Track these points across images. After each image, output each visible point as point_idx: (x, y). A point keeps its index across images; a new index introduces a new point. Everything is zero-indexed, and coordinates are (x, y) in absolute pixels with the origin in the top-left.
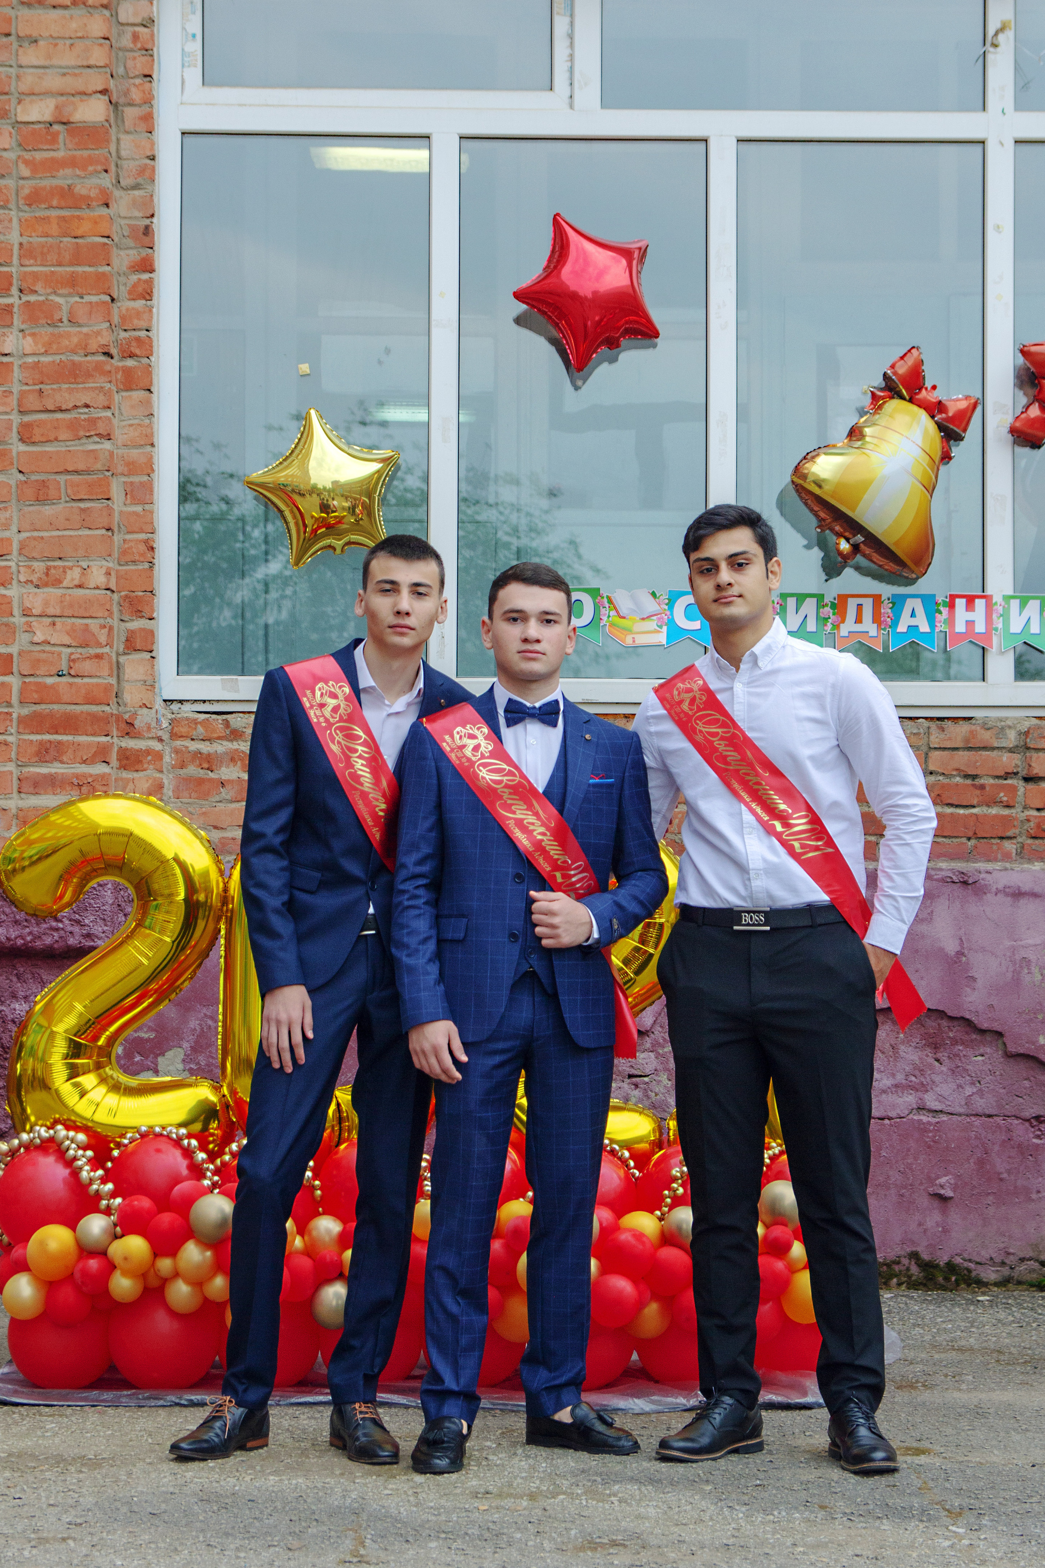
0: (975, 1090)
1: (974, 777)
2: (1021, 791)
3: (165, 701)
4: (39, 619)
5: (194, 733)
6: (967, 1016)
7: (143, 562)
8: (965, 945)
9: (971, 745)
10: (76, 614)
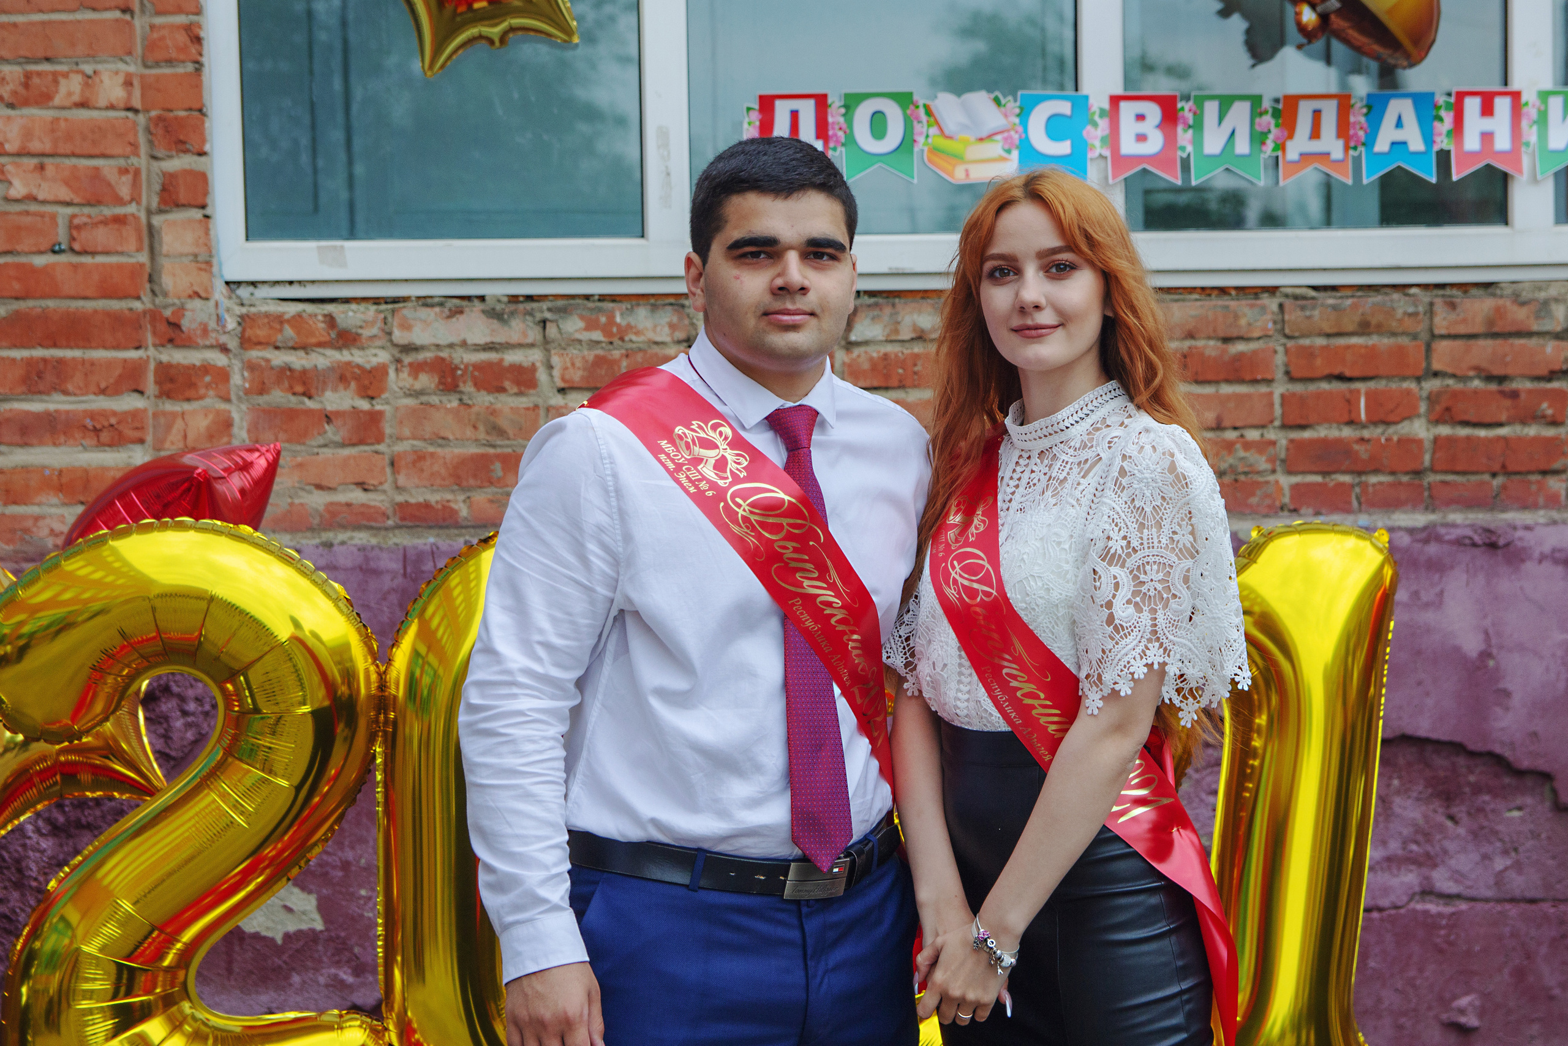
0: (1509, 862)
1: (1501, 379)
3: (227, 283)
4: (17, 160)
5: (279, 337)
6: (1498, 749)
7: (183, 62)
8: (1494, 641)
9: (1496, 329)
10: (78, 151)
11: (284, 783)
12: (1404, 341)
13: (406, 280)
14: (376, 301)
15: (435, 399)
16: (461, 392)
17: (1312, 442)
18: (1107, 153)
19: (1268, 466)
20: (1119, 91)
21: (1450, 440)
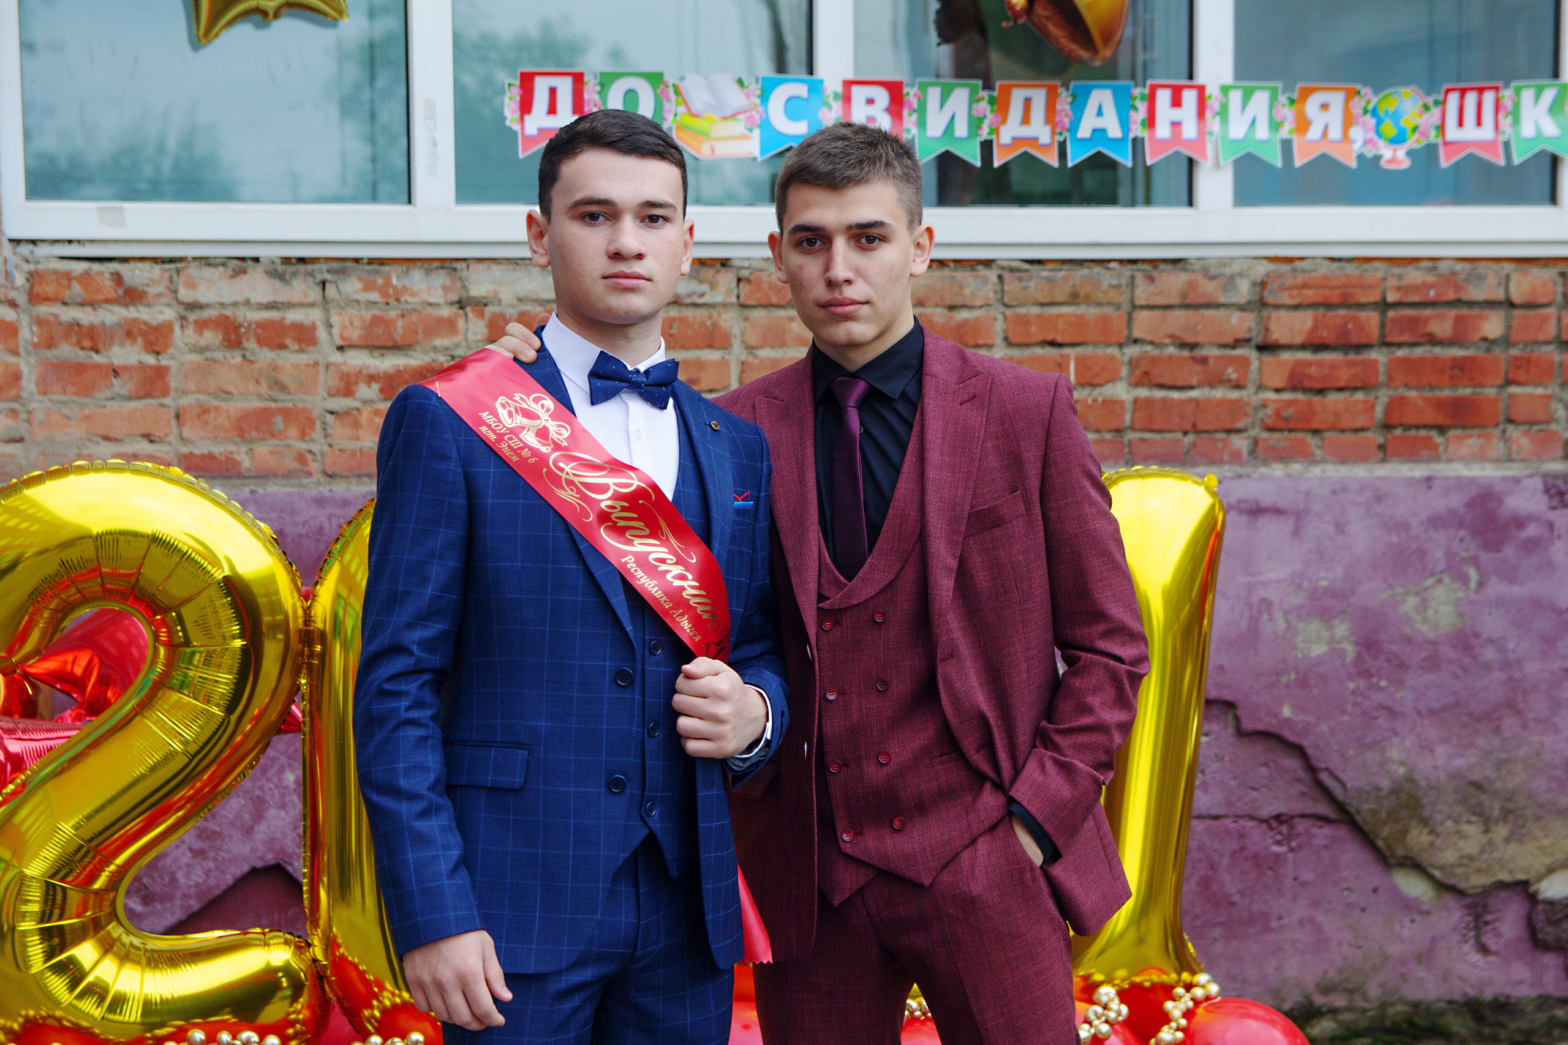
1: (1192, 346)
2: (1255, 365)
3: (11, 240)
5: (68, 293)
9: (1188, 301)
11: (216, 711)
12: (1108, 310)
14: (155, 260)
15: (219, 355)
16: (244, 349)
20: (850, 76)
21: (1149, 402)
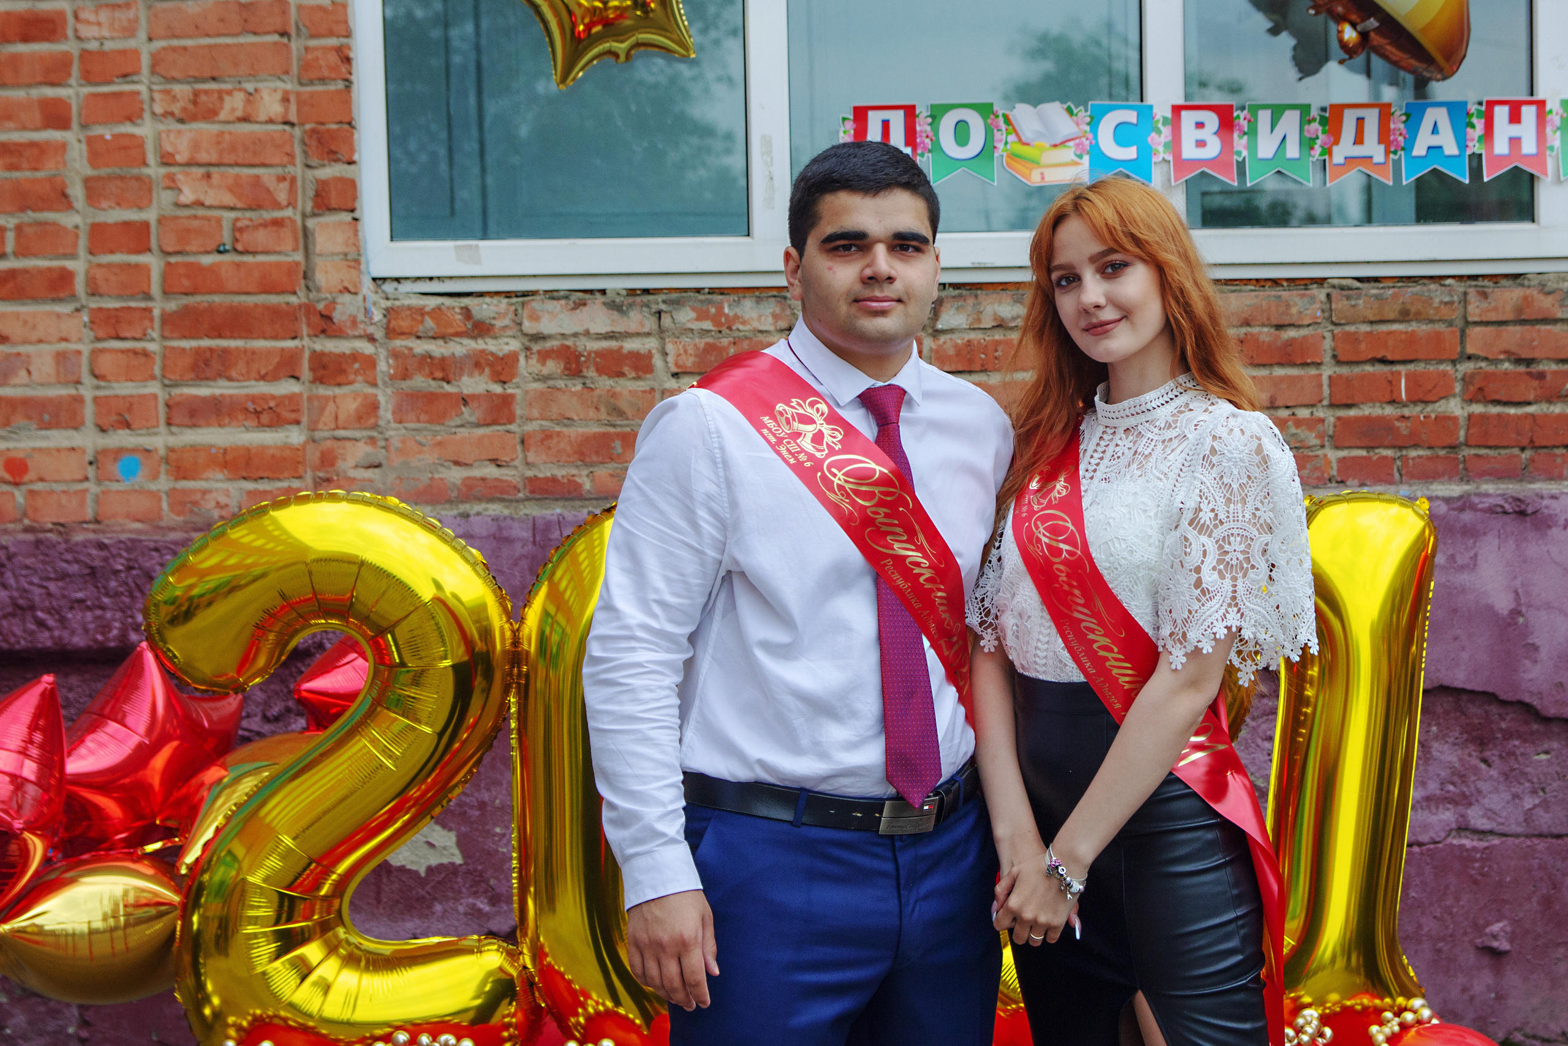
0: (1537, 801)
1: (1529, 362)
3: (374, 279)
4: (187, 169)
5: (421, 328)
6: (1527, 699)
7: (334, 80)
8: (1523, 601)
9: (1523, 317)
10: (240, 161)
11: (428, 730)
12: (1440, 327)
13: (535, 276)
14: (508, 295)
15: (561, 384)
16: (585, 377)
17: (1357, 419)
18: (1170, 158)
19: (1318, 442)
20: (1181, 102)
21: (1483, 417)
